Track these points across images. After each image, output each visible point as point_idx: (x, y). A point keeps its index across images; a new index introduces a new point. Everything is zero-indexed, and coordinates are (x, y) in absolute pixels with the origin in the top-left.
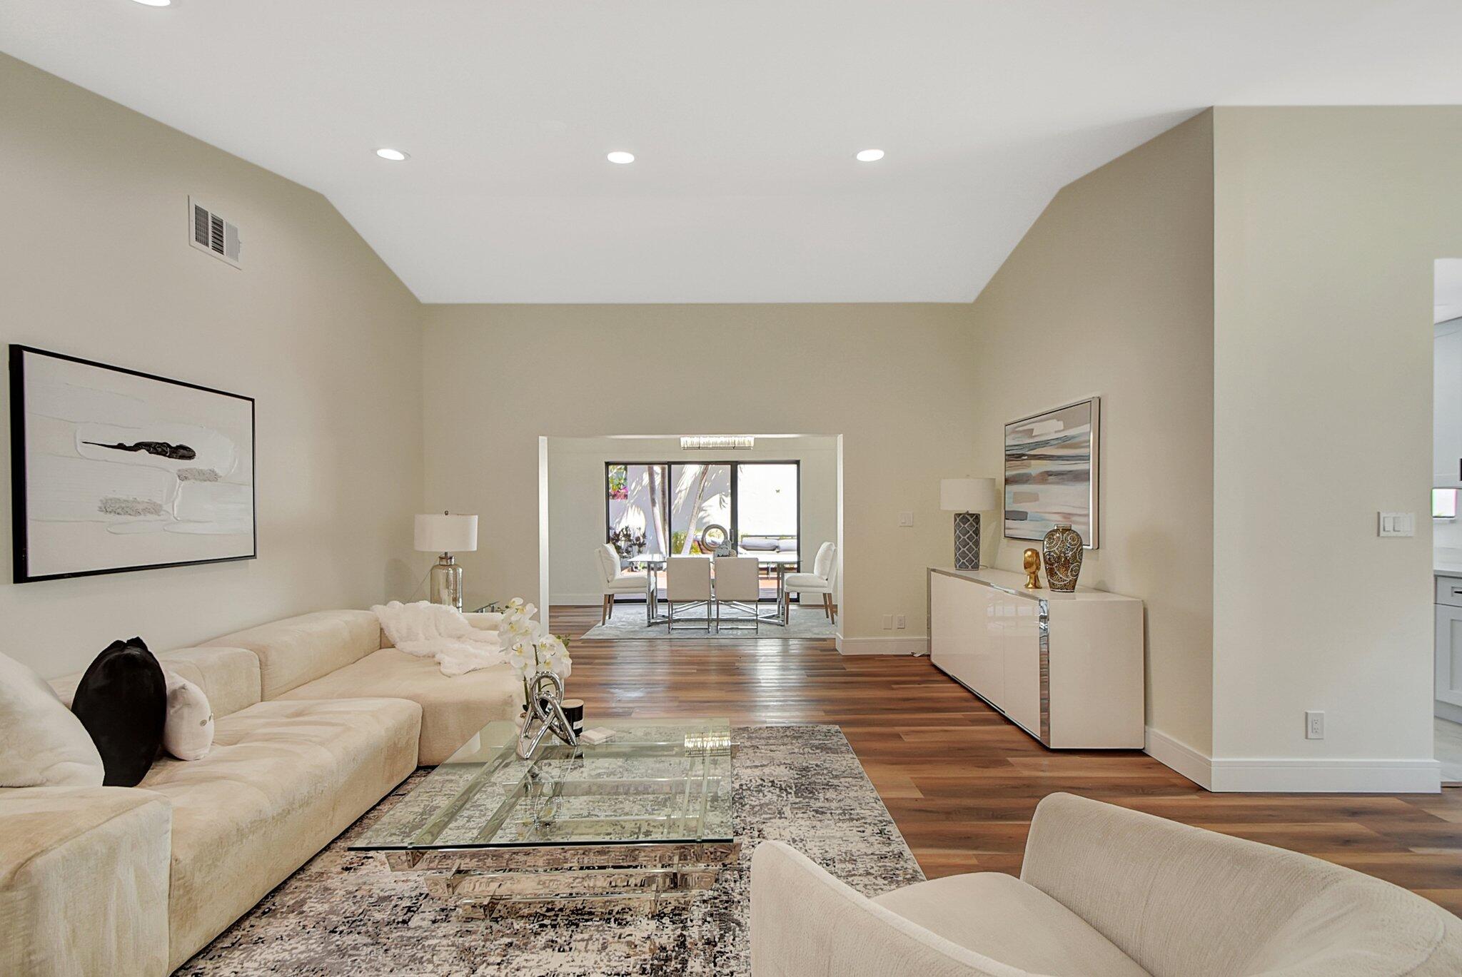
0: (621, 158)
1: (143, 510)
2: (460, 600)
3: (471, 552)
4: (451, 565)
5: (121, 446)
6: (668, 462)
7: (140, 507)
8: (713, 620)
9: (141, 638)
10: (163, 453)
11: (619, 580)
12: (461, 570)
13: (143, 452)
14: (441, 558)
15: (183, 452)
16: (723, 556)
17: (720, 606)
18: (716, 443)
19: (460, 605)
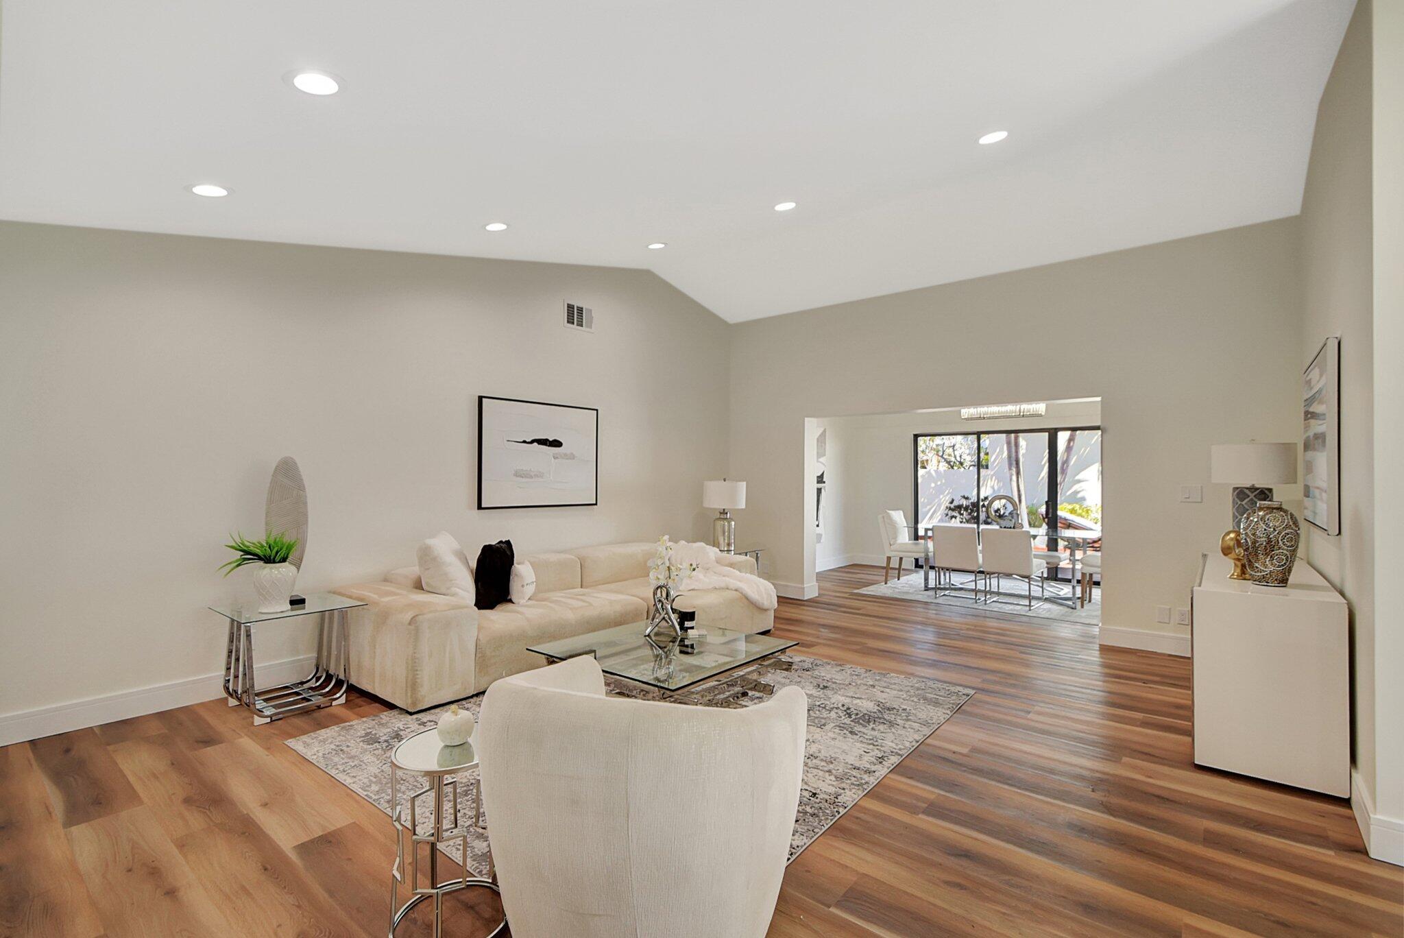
0: (786, 206)
1: (535, 475)
2: (733, 545)
3: (738, 510)
4: (727, 518)
5: (524, 442)
6: (978, 432)
7: (532, 474)
8: (980, 591)
9: (511, 541)
10: (545, 444)
11: (899, 544)
12: (733, 523)
13: (535, 444)
14: (721, 513)
15: (557, 444)
16: (1005, 527)
17: (1001, 580)
18: (1002, 412)
19: (733, 549)
